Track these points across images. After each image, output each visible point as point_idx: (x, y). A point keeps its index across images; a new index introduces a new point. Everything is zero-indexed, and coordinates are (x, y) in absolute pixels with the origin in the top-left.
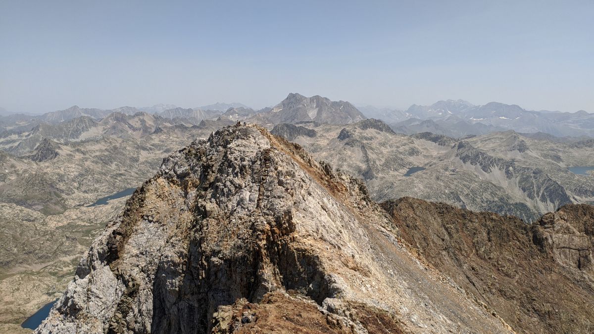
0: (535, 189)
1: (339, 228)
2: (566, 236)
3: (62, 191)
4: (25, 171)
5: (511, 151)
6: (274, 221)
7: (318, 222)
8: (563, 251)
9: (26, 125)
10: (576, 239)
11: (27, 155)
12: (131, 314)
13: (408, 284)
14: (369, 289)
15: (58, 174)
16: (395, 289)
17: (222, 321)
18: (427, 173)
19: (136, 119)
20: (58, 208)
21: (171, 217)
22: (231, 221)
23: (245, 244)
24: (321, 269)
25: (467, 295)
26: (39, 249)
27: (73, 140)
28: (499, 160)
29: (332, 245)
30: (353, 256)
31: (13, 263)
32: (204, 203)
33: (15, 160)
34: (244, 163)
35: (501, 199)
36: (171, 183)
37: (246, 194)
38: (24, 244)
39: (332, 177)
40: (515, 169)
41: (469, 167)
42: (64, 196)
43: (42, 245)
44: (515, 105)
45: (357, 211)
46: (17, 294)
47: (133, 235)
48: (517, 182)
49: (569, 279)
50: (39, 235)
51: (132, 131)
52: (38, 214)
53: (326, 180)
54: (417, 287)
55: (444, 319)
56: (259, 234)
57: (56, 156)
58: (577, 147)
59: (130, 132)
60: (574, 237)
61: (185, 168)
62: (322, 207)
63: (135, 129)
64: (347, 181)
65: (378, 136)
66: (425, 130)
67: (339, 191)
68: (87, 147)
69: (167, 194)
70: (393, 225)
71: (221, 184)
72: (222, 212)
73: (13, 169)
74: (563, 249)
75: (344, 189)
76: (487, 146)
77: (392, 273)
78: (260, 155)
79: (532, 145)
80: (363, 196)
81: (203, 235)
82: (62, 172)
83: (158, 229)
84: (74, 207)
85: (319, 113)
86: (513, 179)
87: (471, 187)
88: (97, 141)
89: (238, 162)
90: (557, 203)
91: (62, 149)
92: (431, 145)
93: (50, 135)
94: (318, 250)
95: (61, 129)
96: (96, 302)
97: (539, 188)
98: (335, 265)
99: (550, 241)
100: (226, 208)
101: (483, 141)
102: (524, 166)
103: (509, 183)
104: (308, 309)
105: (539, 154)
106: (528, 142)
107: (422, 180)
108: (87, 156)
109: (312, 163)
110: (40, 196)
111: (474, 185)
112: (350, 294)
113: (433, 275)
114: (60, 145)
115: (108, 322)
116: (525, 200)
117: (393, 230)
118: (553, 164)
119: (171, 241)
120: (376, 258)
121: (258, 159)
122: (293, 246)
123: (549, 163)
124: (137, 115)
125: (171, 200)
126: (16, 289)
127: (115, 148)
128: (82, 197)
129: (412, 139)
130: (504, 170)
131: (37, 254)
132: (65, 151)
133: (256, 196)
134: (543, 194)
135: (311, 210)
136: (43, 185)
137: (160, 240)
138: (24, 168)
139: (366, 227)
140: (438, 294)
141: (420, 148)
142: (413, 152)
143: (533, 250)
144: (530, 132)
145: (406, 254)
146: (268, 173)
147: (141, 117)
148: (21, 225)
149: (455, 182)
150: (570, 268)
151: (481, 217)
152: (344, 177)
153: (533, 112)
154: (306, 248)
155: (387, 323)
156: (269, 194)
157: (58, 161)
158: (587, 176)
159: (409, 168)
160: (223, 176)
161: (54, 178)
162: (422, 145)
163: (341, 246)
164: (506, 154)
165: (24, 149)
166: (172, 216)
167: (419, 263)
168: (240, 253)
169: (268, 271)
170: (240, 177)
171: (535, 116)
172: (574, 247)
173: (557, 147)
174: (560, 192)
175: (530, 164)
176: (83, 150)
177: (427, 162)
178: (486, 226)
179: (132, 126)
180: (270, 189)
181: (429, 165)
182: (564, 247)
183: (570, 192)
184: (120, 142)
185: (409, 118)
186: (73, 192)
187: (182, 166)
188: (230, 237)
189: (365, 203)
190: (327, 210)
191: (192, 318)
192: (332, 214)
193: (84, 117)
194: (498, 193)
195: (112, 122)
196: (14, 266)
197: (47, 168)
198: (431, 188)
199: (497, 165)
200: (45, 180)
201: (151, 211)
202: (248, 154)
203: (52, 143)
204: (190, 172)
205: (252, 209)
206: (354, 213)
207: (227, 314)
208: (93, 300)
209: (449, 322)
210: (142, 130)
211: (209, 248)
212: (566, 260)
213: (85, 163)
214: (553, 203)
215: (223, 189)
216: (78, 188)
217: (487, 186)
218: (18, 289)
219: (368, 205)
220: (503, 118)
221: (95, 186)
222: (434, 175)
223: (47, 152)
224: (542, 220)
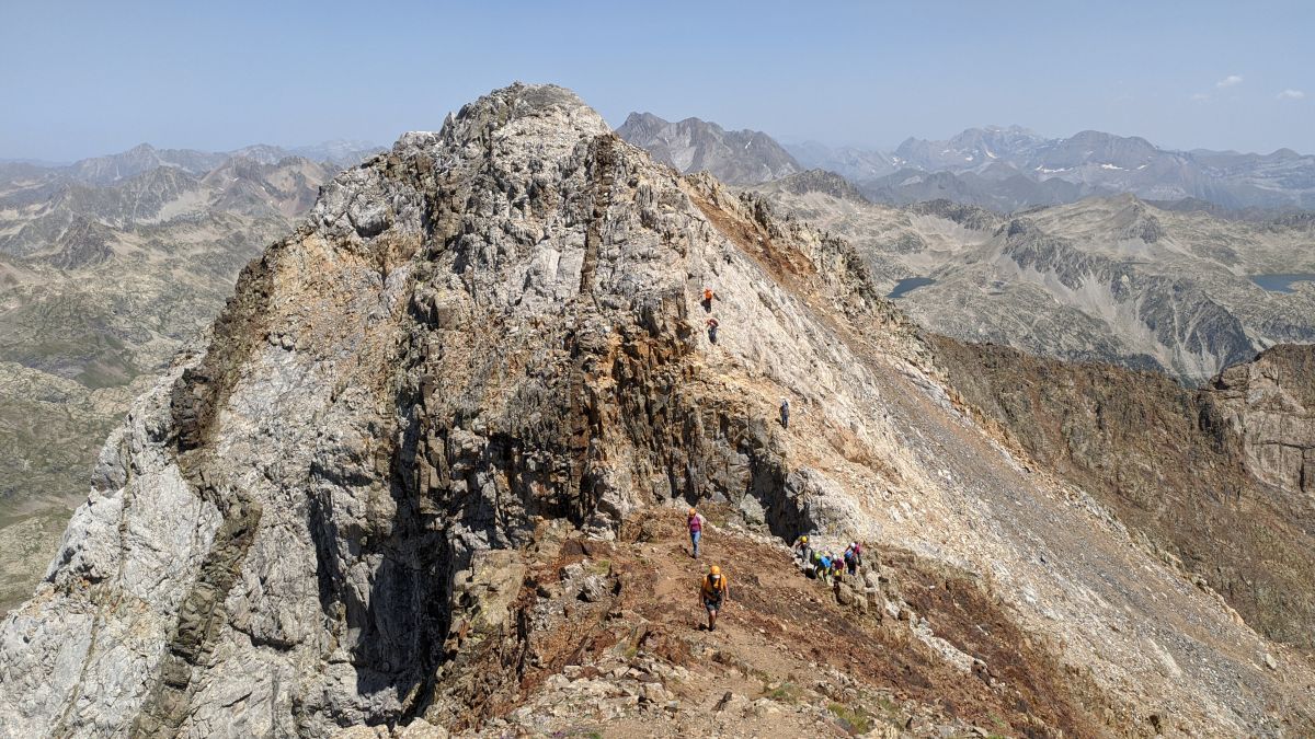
0: (1176, 324)
1: (809, 354)
2: (1275, 417)
3: (125, 335)
4: (39, 290)
5: (1126, 239)
6: (635, 323)
7: (754, 332)
8: (1267, 451)
9: (36, 187)
10: (1297, 423)
11: (42, 254)
12: (239, 590)
13: (991, 506)
14: (909, 514)
15: (113, 297)
16: (964, 518)
17: (489, 597)
18: (937, 292)
19: (284, 173)
20: (117, 372)
21: (343, 337)
22: (508, 329)
23: (549, 389)
24: (773, 458)
25: (1132, 536)
26: (79, 463)
27: (144, 222)
28: (1098, 260)
29: (798, 394)
30: (854, 428)
31: (23, 493)
32: (430, 292)
33: (14, 265)
34: (542, 176)
35: (1101, 347)
36: (340, 250)
37: (548, 257)
38: (44, 451)
39: (774, 233)
40: (1133, 279)
41: (1032, 277)
42: (129, 345)
43: (85, 454)
44: (1137, 139)
45: (841, 320)
46: (35, 558)
47: (241, 385)
48: (1137, 309)
49: (1277, 513)
50: (78, 431)
51: (275, 200)
52: (73, 385)
53: (760, 243)
54: (1015, 517)
55: (1091, 597)
56: (589, 360)
57: (106, 255)
58: (1271, 229)
59: (271, 202)
60: (1291, 419)
61: (379, 209)
62: (761, 298)
63: (281, 196)
64: (813, 245)
65: (829, 208)
66: (935, 194)
67: (793, 271)
68: (176, 236)
69: (331, 280)
70: (938, 359)
71: (479, 238)
72: (480, 313)
73: (10, 286)
74: (1266, 446)
75: (806, 265)
76: (1073, 231)
77: (949, 478)
78: (586, 152)
79: (1173, 226)
80: (857, 283)
81: (430, 373)
82: (121, 292)
83: (308, 369)
84: (153, 369)
85: (698, 157)
86: (1129, 302)
87: (1036, 322)
88: (197, 223)
89: (525, 175)
90: (1223, 354)
91: (117, 241)
92: (947, 227)
93: (90, 210)
94: (762, 404)
95: (115, 196)
96: (144, 560)
97: (1185, 322)
98: (813, 447)
99: (1237, 428)
100: (492, 299)
101: (1065, 218)
102: (1154, 274)
103: (1120, 312)
104: (769, 561)
105: (1189, 246)
106: (1164, 219)
107: (927, 305)
108: (177, 256)
109: (719, 198)
110: (75, 346)
111: (1041, 317)
112: (864, 527)
113: (1044, 486)
114: (114, 233)
115: (177, 611)
116: (1154, 348)
117: (936, 372)
118: (1218, 268)
119: (344, 397)
120: (904, 437)
121: (579, 164)
122: (691, 393)
123: (1209, 267)
124: (284, 163)
125: (342, 293)
126: (31, 548)
127: (239, 238)
128: (169, 349)
129: (907, 213)
130: (1110, 283)
131: (74, 472)
132: (126, 244)
133: (576, 260)
134: (1193, 336)
135: (737, 300)
136: (81, 321)
137: (313, 397)
138: (35, 283)
139: (870, 362)
140: (1065, 534)
141: (923, 235)
142: (909, 244)
143: (1198, 447)
144: (1169, 199)
145: (975, 433)
146: (610, 197)
147: (295, 169)
148: (36, 410)
149: (1001, 311)
150: (1280, 488)
151: (1081, 374)
152: (805, 235)
153: (1177, 154)
154: (729, 398)
155: (977, 607)
156: (615, 251)
157: (111, 268)
158: (1292, 294)
159: (898, 281)
160: (480, 216)
161: (105, 305)
162: (928, 229)
163: (820, 399)
164: (1114, 247)
165: (35, 242)
166: (344, 333)
167: (1007, 455)
168: (535, 417)
169: (618, 464)
170: (528, 213)
171: (1180, 163)
172: (1291, 441)
173: (1229, 230)
174: (1232, 331)
175: (1167, 269)
176: (165, 242)
177: (938, 266)
178: (1092, 394)
179: (275, 188)
180: (618, 237)
181: (942, 274)
182: (1268, 442)
183: (1253, 330)
184: (249, 224)
185: (899, 168)
186: (149, 336)
187: (370, 206)
188: (507, 374)
189: (862, 302)
190: (773, 307)
191: (406, 598)
192: (787, 319)
193: (165, 169)
194: (1094, 334)
195: (229, 179)
196: (26, 499)
197: (87, 282)
198: (946, 323)
199: (1095, 271)
200: (85, 310)
201: (290, 323)
202: (550, 153)
203: (95, 228)
204: (392, 218)
205: (565, 294)
206: (836, 326)
207: (504, 572)
208: (136, 554)
209: (1104, 605)
210: (297, 198)
211: (445, 406)
212: (1270, 470)
213: (172, 271)
214: (1216, 353)
215: (482, 249)
216: (158, 329)
217: (1069, 317)
218: (37, 549)
219: (870, 308)
220: (1110, 166)
221: (198, 322)
222: (955, 295)
223: (88, 248)
224: (1220, 381)
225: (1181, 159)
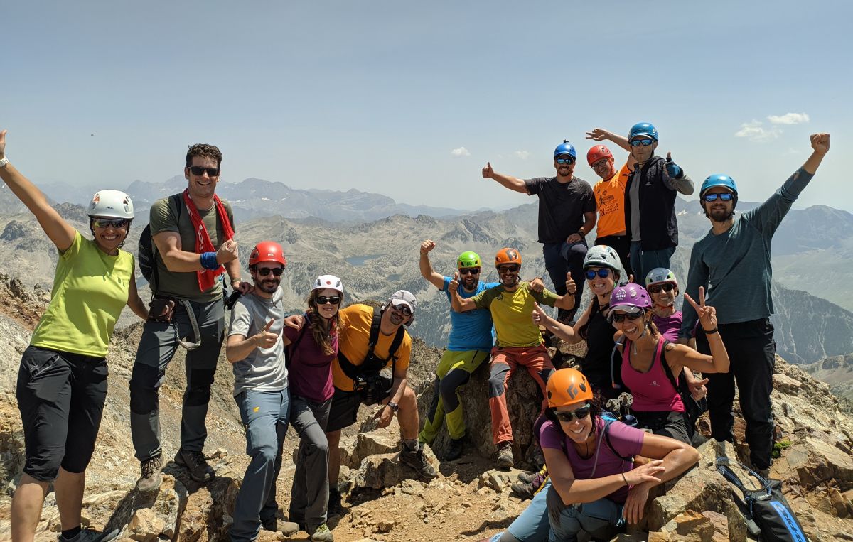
44: (279, 183)
48: (290, 283)
53: (16, 306)
58: (352, 232)
62: (17, 350)
76: (249, 238)
79: (303, 233)
102: (296, 262)
105: (313, 244)
118: (328, 255)
144: (300, 217)
158: (365, 267)
171: (303, 197)
175: (303, 258)
183: (350, 288)
220: (266, 199)
225: (304, 195)
